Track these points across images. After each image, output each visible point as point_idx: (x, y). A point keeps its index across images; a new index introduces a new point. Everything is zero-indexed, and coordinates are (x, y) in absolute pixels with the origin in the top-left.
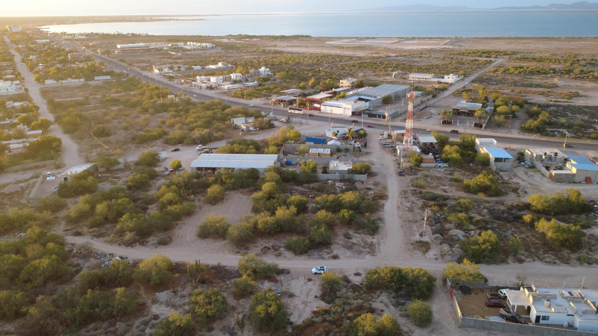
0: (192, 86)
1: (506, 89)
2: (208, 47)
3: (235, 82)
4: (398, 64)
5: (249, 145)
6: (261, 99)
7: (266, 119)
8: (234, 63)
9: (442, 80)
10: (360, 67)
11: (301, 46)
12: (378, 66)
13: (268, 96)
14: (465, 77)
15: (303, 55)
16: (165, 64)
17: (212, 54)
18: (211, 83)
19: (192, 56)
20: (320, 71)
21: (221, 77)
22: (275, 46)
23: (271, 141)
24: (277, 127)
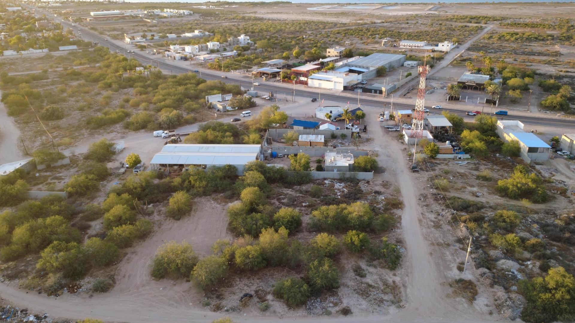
0: (165, 56)
2: (185, 13)
3: (212, 52)
4: (386, 31)
5: (226, 131)
6: (240, 71)
7: (246, 96)
8: (212, 31)
9: (436, 48)
10: (345, 34)
11: (281, 13)
12: (365, 33)
13: (247, 68)
14: (459, 44)
15: (285, 22)
16: (138, 32)
17: (189, 21)
18: (186, 53)
19: (167, 23)
20: (303, 38)
21: (197, 46)
22: (255, 13)
23: (252, 125)
24: (258, 106)
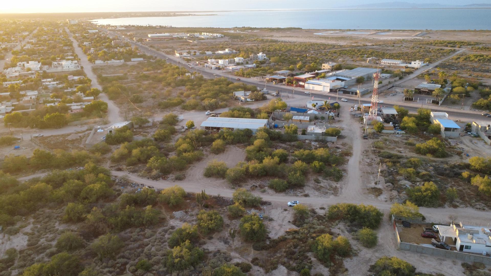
0: (204, 67)
1: (464, 74)
2: (218, 36)
3: (238, 64)
4: (373, 52)
5: (246, 112)
6: (258, 77)
7: (261, 93)
8: (238, 49)
9: (409, 65)
10: (340, 53)
11: (293, 37)
12: (356, 53)
13: (263, 75)
14: (430, 63)
15: (294, 44)
16: (184, 49)
17: (221, 42)
18: (219, 65)
19: (205, 44)
20: (307, 56)
21: (227, 60)
22: (272, 36)
23: (263, 109)
24: (268, 99)
